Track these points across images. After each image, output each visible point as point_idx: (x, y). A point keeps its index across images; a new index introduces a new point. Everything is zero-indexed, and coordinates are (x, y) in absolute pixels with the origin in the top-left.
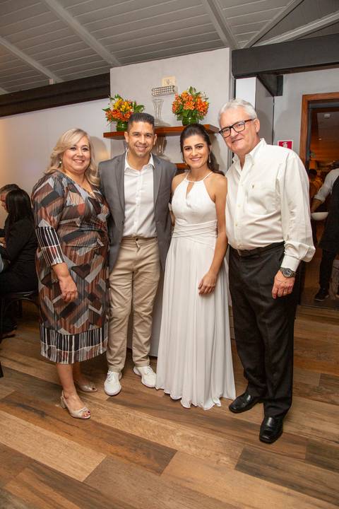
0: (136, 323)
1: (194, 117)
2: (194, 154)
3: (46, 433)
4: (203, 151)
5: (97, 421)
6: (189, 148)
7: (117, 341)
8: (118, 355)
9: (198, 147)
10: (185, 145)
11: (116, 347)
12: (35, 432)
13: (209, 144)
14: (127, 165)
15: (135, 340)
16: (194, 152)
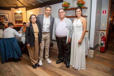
0: (46, 50)
1: (82, 5)
2: (78, 13)
3: (45, 73)
4: (80, 12)
5: (56, 72)
6: (77, 12)
7: (41, 54)
8: (42, 57)
9: (79, 11)
10: (76, 11)
11: (41, 55)
12: (43, 72)
13: (82, 11)
14: (44, 16)
15: (45, 54)
16: (78, 12)
